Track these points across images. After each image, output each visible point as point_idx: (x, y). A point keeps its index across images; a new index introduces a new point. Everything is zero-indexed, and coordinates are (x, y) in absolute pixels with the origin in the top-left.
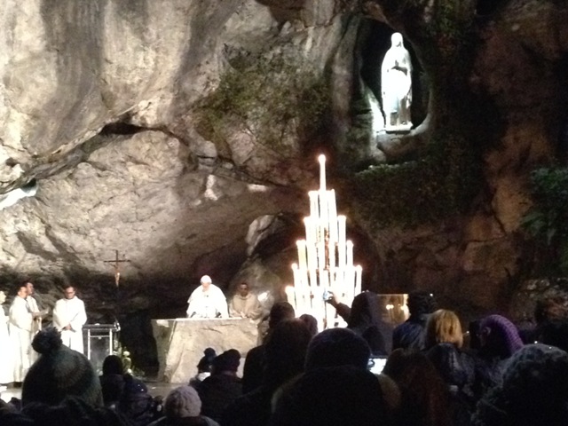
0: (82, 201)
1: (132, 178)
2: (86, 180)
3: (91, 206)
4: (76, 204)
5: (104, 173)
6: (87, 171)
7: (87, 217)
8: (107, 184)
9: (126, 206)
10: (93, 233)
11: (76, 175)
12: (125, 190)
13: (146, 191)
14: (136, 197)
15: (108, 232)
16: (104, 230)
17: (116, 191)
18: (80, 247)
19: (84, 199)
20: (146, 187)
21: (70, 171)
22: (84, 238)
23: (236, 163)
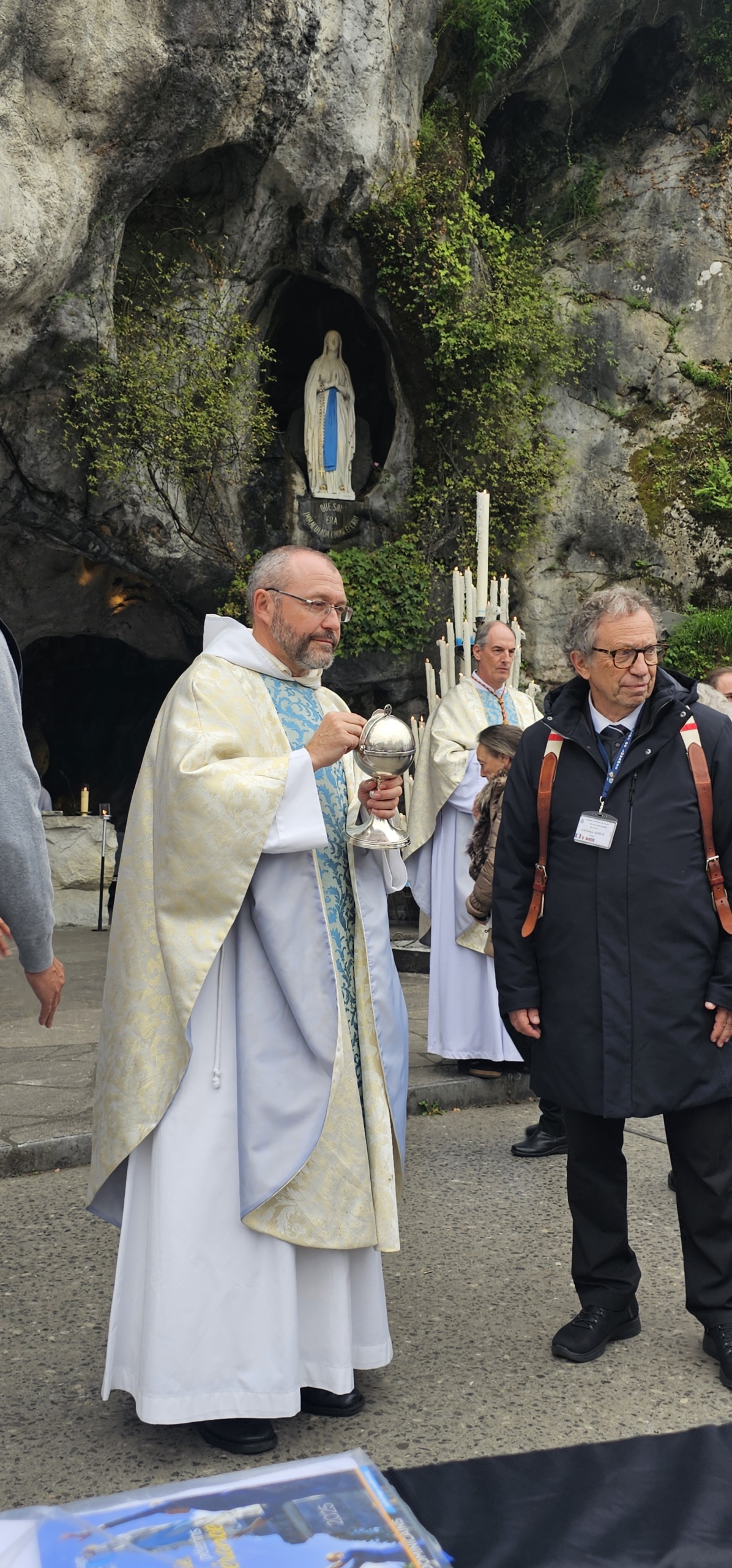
23: (92, 512)
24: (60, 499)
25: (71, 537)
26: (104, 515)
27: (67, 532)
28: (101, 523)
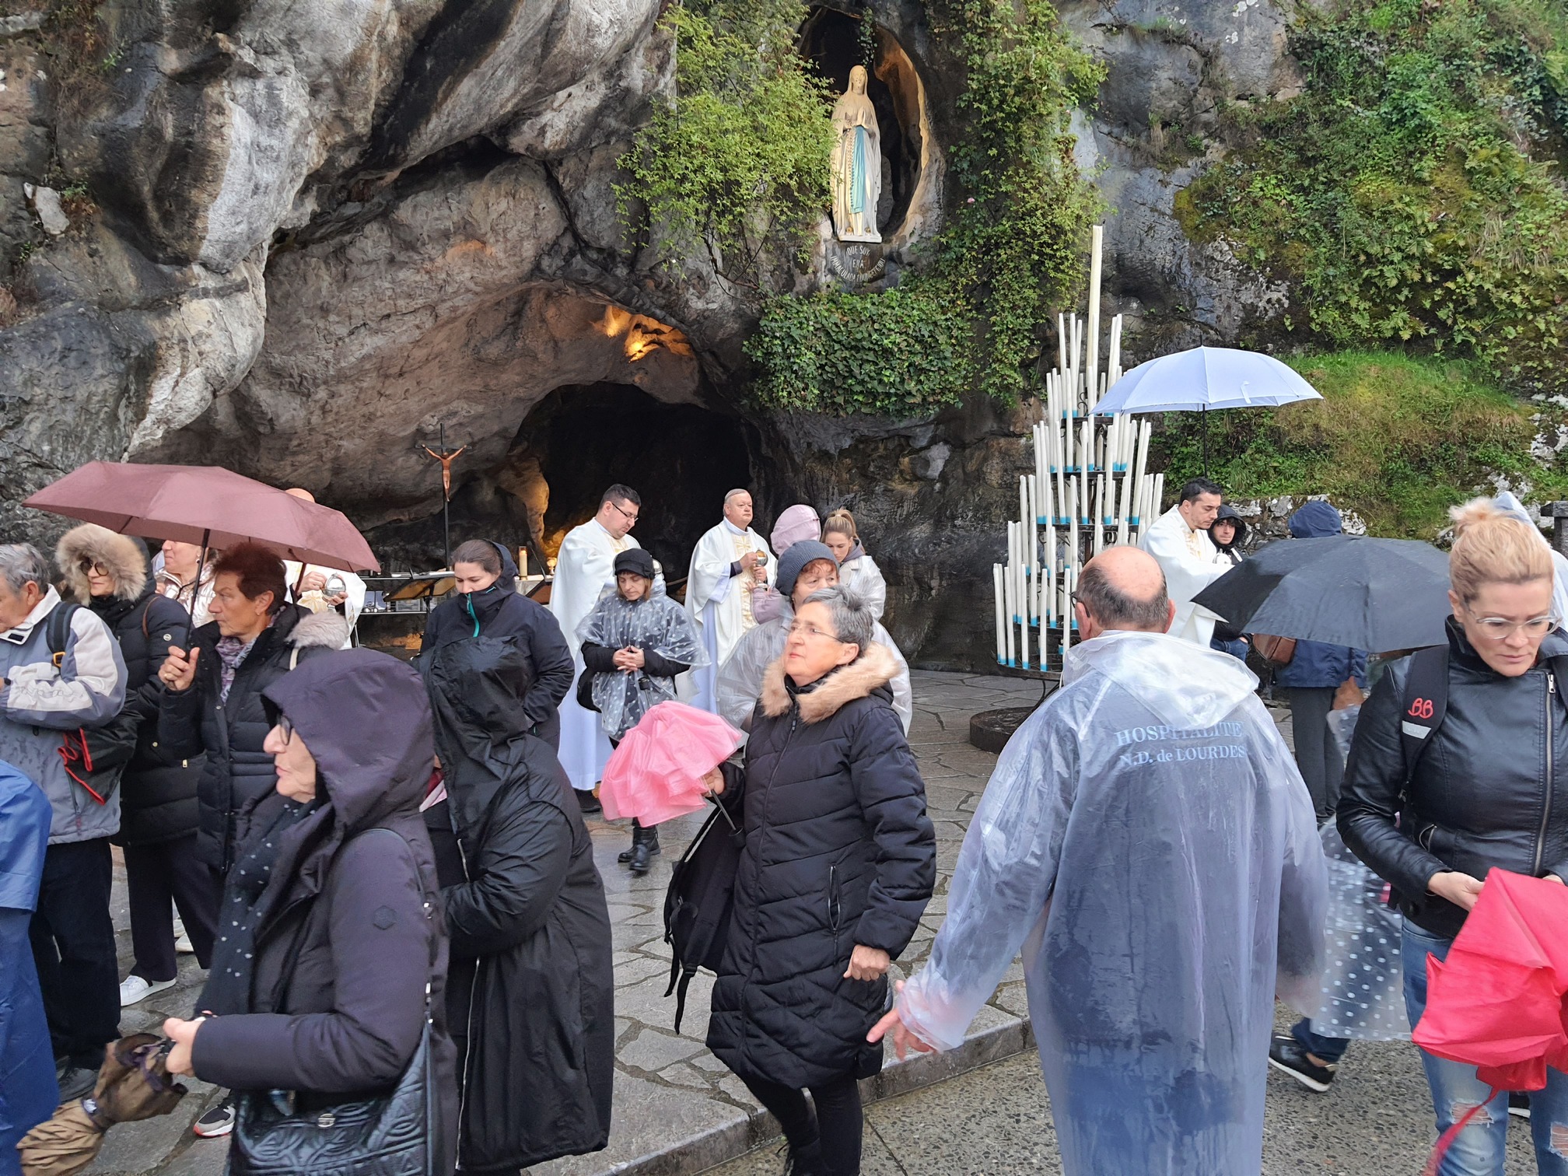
0: (332, 318)
1: (444, 276)
2: (365, 267)
3: (342, 331)
4: (321, 324)
5: (402, 257)
6: (376, 244)
7: (328, 355)
8: (393, 282)
9: (404, 338)
10: (322, 394)
11: (352, 252)
12: (421, 301)
13: (454, 309)
14: (429, 324)
15: (346, 391)
16: (342, 388)
17: (401, 303)
18: (287, 421)
19: (338, 315)
20: (458, 301)
21: (347, 238)
22: (302, 404)
23: (639, 267)
24: (609, 256)
25: (616, 292)
26: (650, 269)
27: (613, 287)
28: (646, 277)
